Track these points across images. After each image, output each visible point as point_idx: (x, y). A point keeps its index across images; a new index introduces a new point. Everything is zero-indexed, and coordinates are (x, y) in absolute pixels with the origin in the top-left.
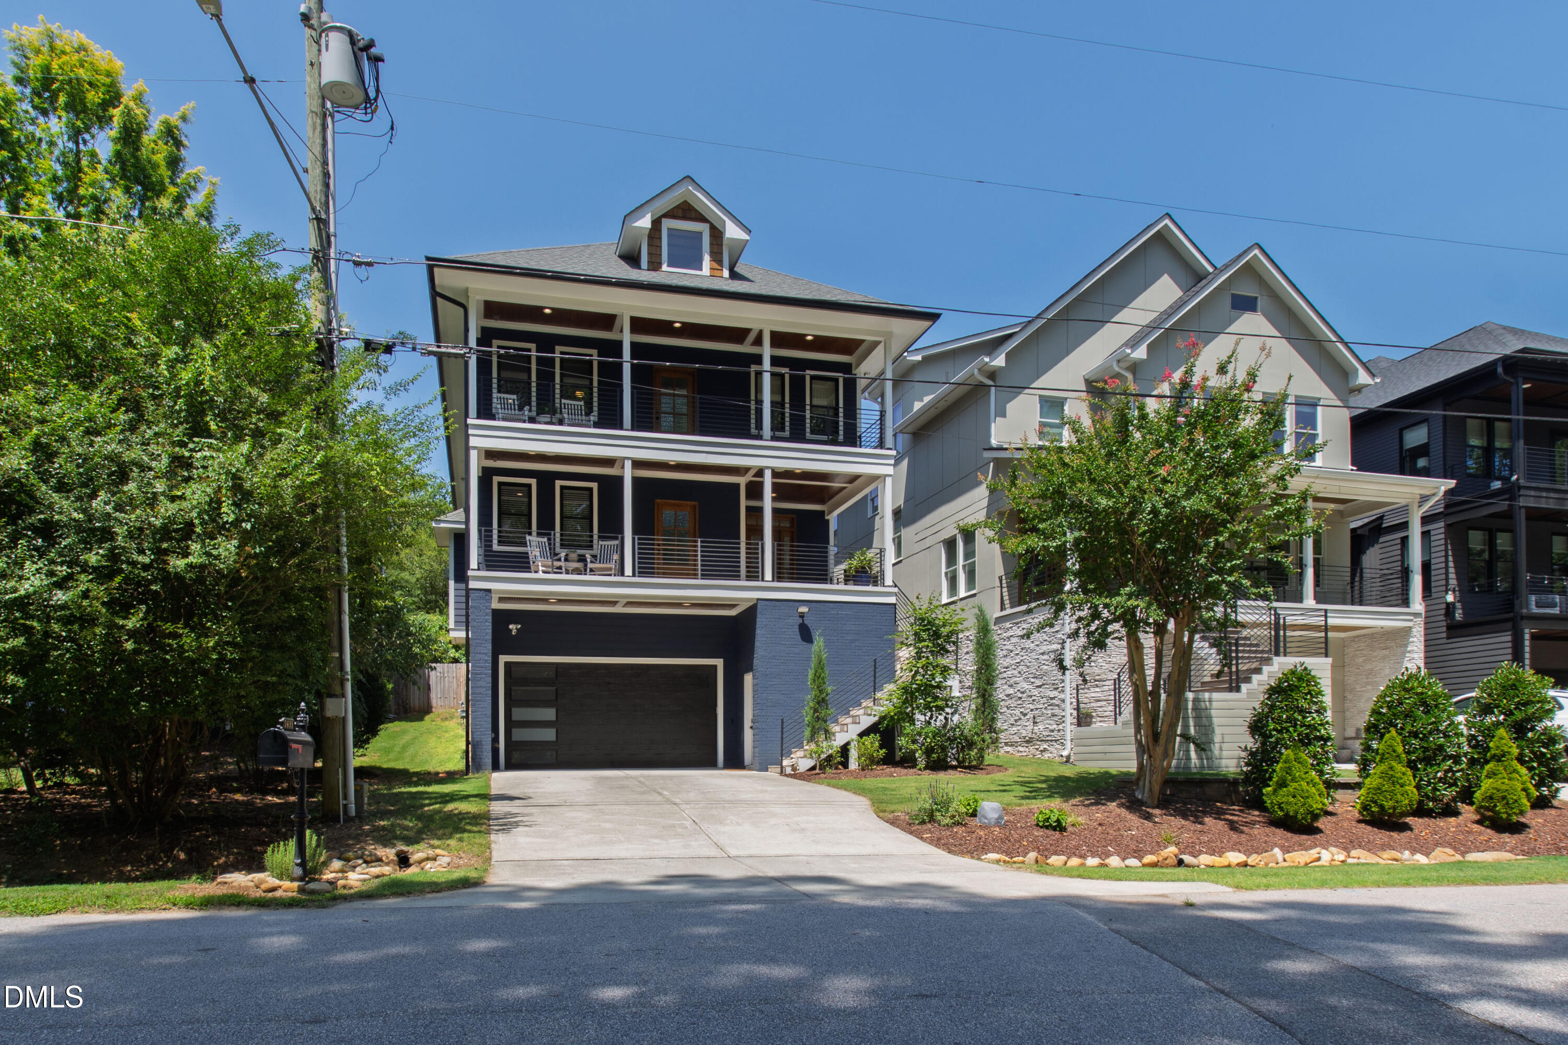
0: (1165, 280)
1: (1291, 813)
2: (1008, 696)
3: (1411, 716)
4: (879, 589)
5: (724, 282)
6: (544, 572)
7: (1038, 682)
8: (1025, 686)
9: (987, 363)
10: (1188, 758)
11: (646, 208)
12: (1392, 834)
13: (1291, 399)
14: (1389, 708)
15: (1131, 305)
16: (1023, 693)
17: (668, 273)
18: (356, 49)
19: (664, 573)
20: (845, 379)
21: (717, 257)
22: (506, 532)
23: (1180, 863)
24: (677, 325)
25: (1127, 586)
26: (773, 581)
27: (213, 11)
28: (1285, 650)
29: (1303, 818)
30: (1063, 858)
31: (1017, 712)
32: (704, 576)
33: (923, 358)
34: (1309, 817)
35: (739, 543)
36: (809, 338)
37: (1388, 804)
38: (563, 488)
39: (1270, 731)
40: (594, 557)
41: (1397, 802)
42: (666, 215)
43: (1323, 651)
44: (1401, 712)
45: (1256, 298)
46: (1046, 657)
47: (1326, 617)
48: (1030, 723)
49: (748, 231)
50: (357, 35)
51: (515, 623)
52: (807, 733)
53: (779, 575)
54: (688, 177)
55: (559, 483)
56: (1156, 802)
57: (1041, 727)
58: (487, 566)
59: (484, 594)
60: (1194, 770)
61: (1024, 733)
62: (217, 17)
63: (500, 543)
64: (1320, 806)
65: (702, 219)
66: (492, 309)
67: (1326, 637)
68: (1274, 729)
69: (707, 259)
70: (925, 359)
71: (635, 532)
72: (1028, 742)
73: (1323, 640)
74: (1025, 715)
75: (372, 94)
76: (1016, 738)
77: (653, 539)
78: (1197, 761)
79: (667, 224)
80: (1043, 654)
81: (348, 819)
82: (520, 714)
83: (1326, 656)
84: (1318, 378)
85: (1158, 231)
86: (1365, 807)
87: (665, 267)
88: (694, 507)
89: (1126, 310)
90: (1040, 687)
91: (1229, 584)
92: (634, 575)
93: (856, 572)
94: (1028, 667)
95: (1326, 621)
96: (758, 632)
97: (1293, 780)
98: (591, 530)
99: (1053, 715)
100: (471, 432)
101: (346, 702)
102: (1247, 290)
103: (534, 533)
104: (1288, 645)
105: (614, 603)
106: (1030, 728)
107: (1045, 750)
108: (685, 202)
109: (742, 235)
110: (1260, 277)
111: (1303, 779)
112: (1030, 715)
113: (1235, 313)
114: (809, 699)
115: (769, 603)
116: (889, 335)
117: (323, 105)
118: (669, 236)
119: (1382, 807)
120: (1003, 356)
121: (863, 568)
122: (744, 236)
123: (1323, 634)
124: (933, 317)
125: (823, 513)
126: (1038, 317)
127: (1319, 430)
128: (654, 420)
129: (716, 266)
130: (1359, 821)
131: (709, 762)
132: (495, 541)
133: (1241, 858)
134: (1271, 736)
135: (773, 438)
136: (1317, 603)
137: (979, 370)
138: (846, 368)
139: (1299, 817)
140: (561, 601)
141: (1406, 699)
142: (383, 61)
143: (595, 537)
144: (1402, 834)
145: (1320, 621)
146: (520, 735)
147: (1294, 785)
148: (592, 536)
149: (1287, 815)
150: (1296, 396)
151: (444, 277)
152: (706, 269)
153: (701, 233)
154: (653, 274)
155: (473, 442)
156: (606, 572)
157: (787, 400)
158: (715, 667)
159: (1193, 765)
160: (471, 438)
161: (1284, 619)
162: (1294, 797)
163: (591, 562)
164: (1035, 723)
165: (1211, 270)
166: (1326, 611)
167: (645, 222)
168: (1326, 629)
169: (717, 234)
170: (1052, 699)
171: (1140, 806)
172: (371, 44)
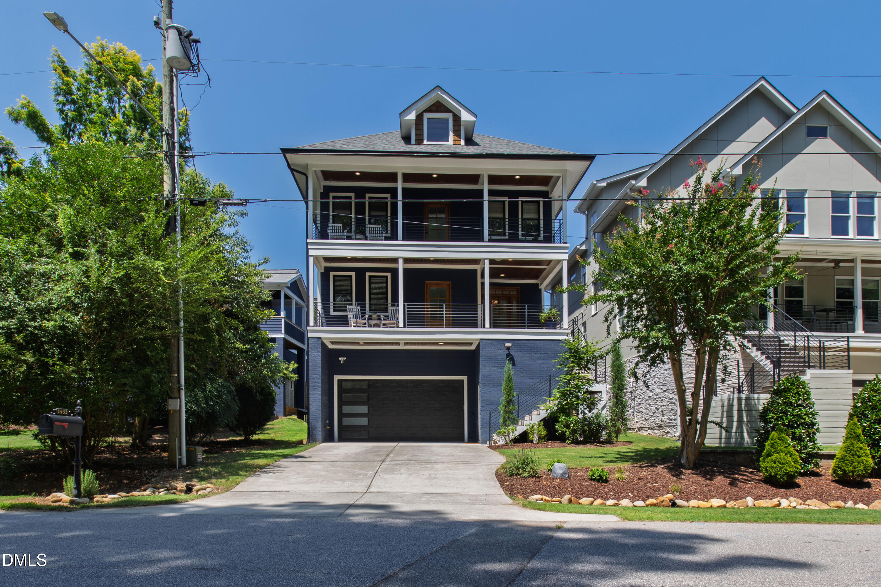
0: (763, 120)
1: (773, 474)
2: (649, 397)
3: (876, 409)
4: (557, 331)
5: (462, 148)
6: (354, 326)
7: (664, 389)
8: (657, 391)
9: (634, 185)
10: (742, 438)
11: (413, 107)
12: (852, 490)
13: (854, 194)
14: (862, 403)
15: (737, 140)
16: (657, 395)
17: (428, 145)
18: (182, 37)
19: (431, 325)
20: (544, 202)
21: (457, 133)
22: (339, 304)
23: (674, 505)
24: (435, 176)
25: (660, 324)
26: (490, 327)
27: (62, 28)
28: (824, 365)
29: (781, 478)
30: (591, 499)
31: (654, 408)
32: (448, 326)
33: (607, 184)
34: (785, 477)
35: (477, 306)
36: (517, 177)
37: (849, 469)
38: (370, 277)
39: (770, 418)
40: (387, 317)
41: (855, 468)
42: (426, 111)
43: (847, 365)
44: (870, 406)
45: (826, 127)
46: (668, 372)
47: (848, 341)
48: (660, 415)
49: (475, 116)
50: (183, 29)
51: (343, 357)
52: (501, 420)
53: (495, 324)
54: (438, 86)
55: (368, 274)
56: (692, 465)
57: (666, 417)
58: (327, 324)
59: (317, 340)
60: (746, 445)
61: (657, 421)
62: (66, 31)
63: (334, 310)
64: (794, 469)
65: (447, 110)
66: (328, 175)
67: (849, 356)
68: (772, 418)
69: (451, 134)
70: (608, 184)
71: (405, 301)
72: (659, 427)
73: (846, 358)
74: (658, 409)
75: (195, 62)
76: (653, 425)
77: (424, 305)
78: (748, 440)
79: (427, 116)
80: (666, 370)
81: (181, 466)
82: (347, 409)
83: (849, 368)
84: (874, 178)
85: (757, 89)
86: (835, 471)
87: (425, 142)
88: (449, 285)
89: (734, 143)
90: (665, 391)
91: (718, 320)
92: (404, 327)
93: (545, 320)
94: (659, 379)
95: (848, 344)
96: (481, 359)
97: (775, 452)
98: (387, 301)
99: (672, 410)
100: (309, 247)
101: (180, 402)
102: (819, 122)
103: (354, 304)
104: (826, 361)
105: (398, 344)
106: (660, 418)
107: (668, 432)
108: (438, 101)
109: (472, 118)
110: (829, 113)
111: (782, 451)
112: (660, 410)
113: (809, 139)
114: (503, 400)
115: (487, 341)
116: (565, 172)
117: (171, 70)
118: (428, 122)
119: (844, 471)
120: (646, 179)
121: (550, 318)
122: (473, 119)
123: (846, 354)
124: (590, 158)
125: (537, 285)
126: (669, 154)
127: (876, 214)
128: (424, 234)
129: (457, 138)
130: (833, 481)
131: (460, 439)
132: (332, 310)
133: (722, 502)
134: (771, 422)
135: (490, 241)
136: (865, 332)
137: (630, 189)
138: (545, 194)
139: (778, 476)
140: (366, 343)
141: (873, 396)
142: (199, 42)
143: (389, 305)
144: (859, 491)
145: (843, 344)
146: (347, 421)
147: (776, 455)
148: (387, 305)
149: (770, 475)
150: (857, 192)
151: (295, 159)
152: (451, 142)
153: (447, 119)
154: (417, 146)
155: (311, 252)
156: (391, 326)
157: (507, 216)
158: (463, 381)
159: (746, 442)
160: (310, 251)
161: (823, 343)
162: (775, 463)
163: (384, 320)
164: (663, 415)
165: (795, 111)
166: (848, 337)
167: (412, 116)
168: (848, 349)
169: (457, 119)
170: (671, 399)
171: (680, 468)
172: (190, 34)
